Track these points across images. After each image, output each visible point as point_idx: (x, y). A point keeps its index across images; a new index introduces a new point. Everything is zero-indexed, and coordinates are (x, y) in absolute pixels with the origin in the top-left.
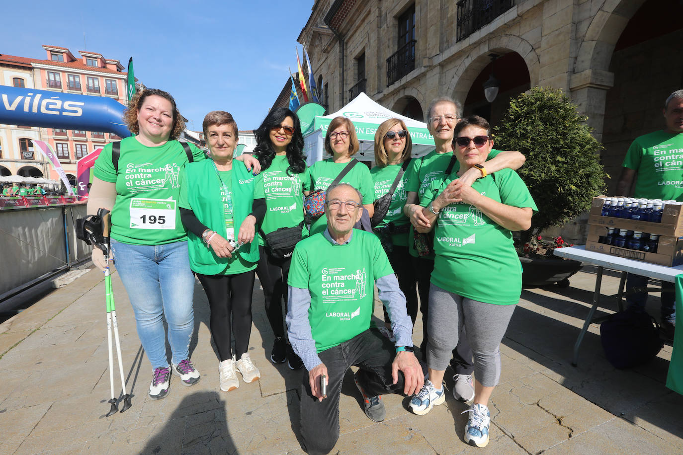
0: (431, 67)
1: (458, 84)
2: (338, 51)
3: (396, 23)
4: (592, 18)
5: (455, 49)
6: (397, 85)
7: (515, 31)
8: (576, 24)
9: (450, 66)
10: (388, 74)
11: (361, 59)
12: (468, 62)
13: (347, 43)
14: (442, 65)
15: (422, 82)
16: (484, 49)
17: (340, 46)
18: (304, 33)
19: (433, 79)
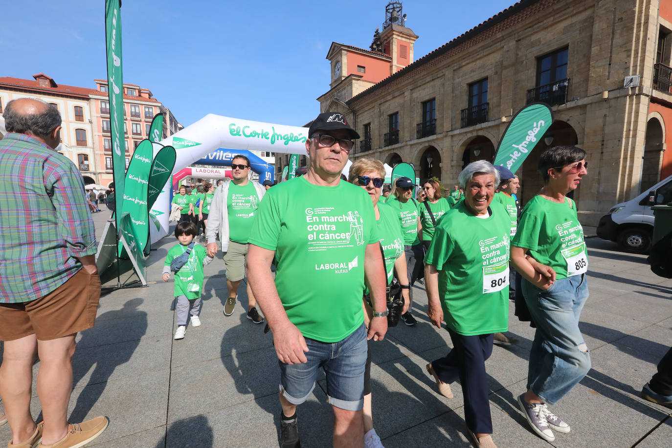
0: (407, 145)
1: (417, 154)
2: (352, 118)
3: (389, 117)
4: (456, 146)
5: (416, 141)
6: (390, 147)
7: (436, 142)
8: (452, 146)
9: (415, 146)
10: (385, 141)
11: (367, 126)
12: (421, 147)
13: (358, 115)
14: (411, 145)
15: (402, 149)
16: (427, 145)
17: (353, 116)
18: (323, 97)
19: (407, 150)
